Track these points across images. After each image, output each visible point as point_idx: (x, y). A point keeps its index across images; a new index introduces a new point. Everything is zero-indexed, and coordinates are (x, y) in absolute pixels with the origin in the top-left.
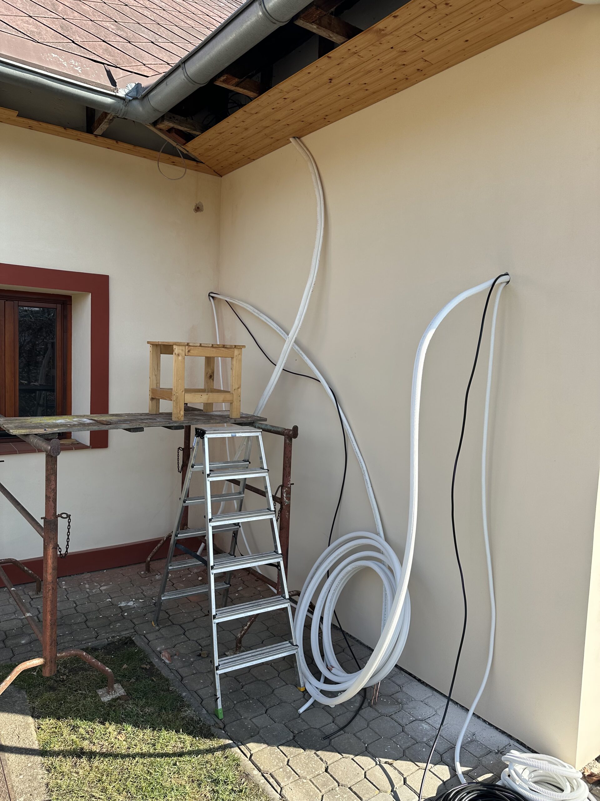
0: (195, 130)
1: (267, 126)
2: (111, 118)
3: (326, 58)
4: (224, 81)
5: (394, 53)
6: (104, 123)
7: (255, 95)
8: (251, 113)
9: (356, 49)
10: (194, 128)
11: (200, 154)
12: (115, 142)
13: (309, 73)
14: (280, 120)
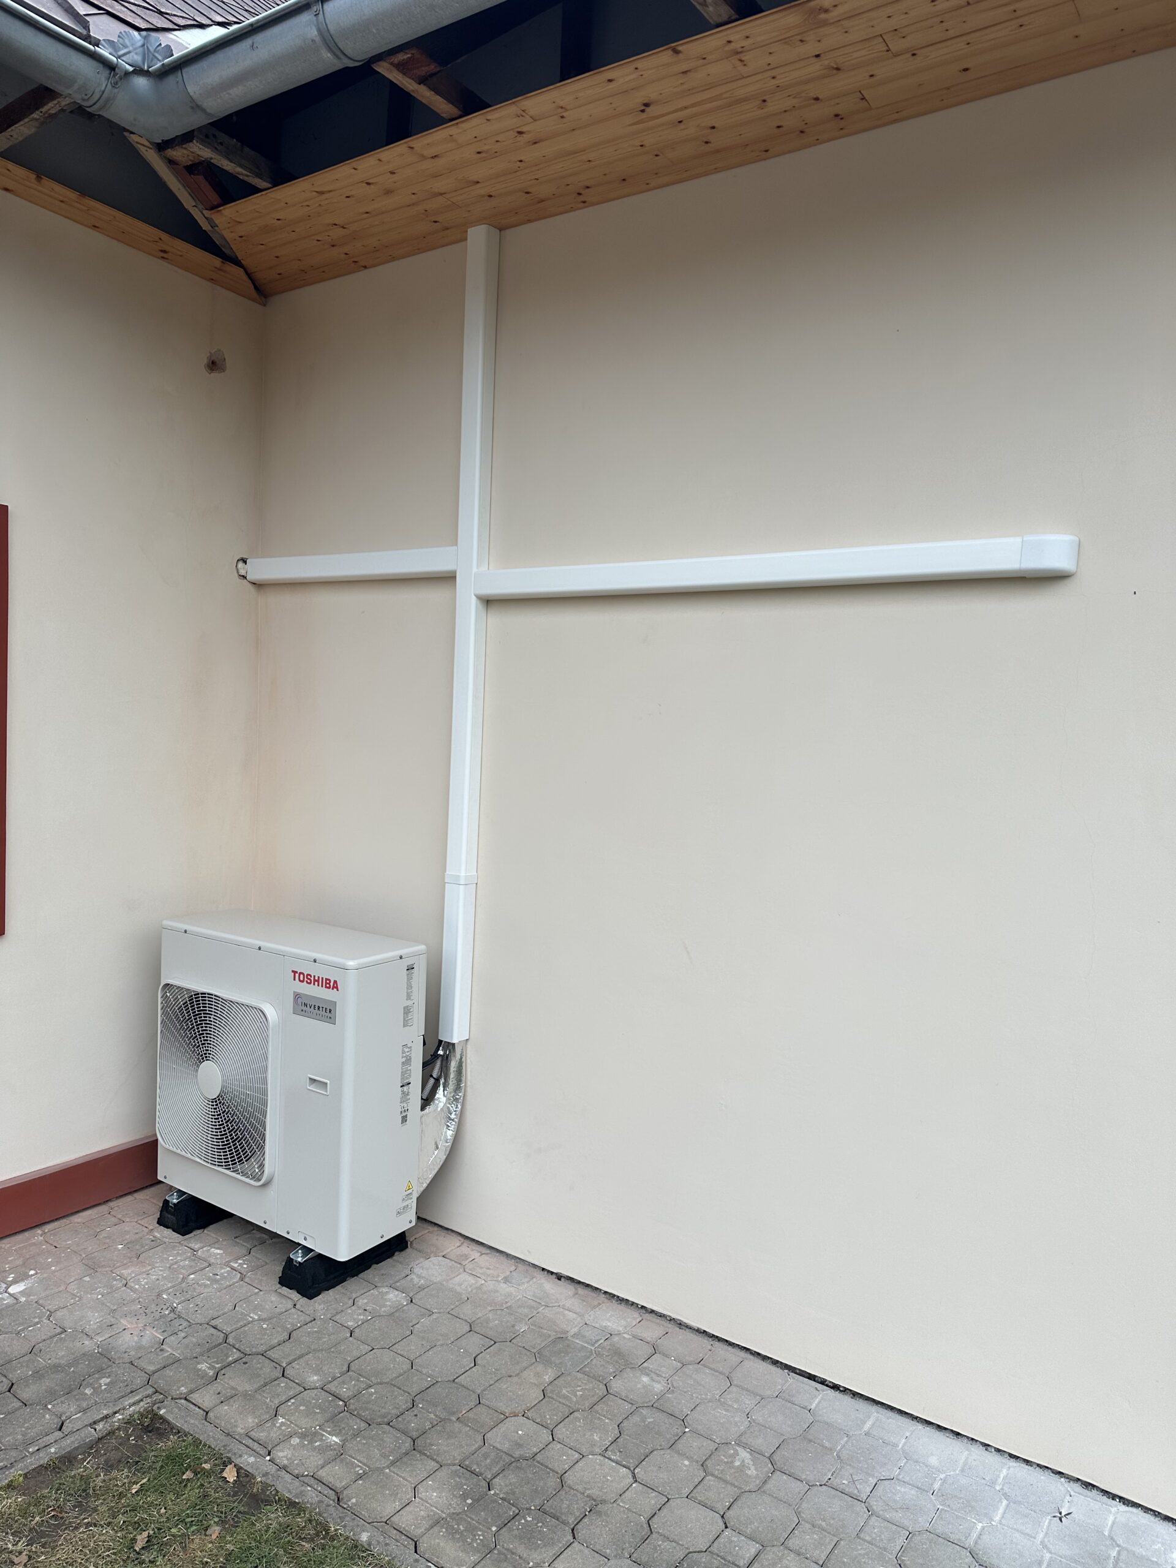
0: (259, 176)
1: (442, 192)
2: (53, 112)
3: (670, 52)
4: (401, 67)
5: (816, 67)
6: (26, 120)
7: (455, 111)
8: (423, 156)
9: (745, 43)
10: (257, 171)
11: (241, 237)
12: (33, 176)
13: (610, 81)
14: (478, 182)
